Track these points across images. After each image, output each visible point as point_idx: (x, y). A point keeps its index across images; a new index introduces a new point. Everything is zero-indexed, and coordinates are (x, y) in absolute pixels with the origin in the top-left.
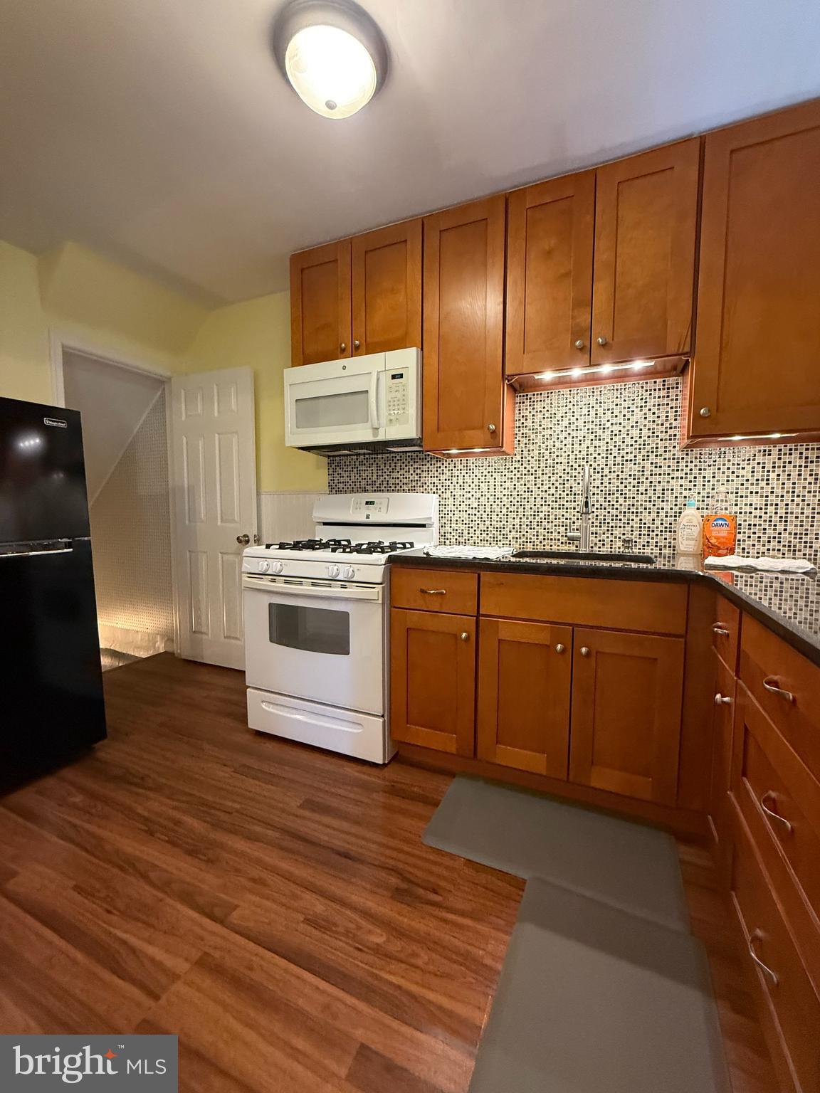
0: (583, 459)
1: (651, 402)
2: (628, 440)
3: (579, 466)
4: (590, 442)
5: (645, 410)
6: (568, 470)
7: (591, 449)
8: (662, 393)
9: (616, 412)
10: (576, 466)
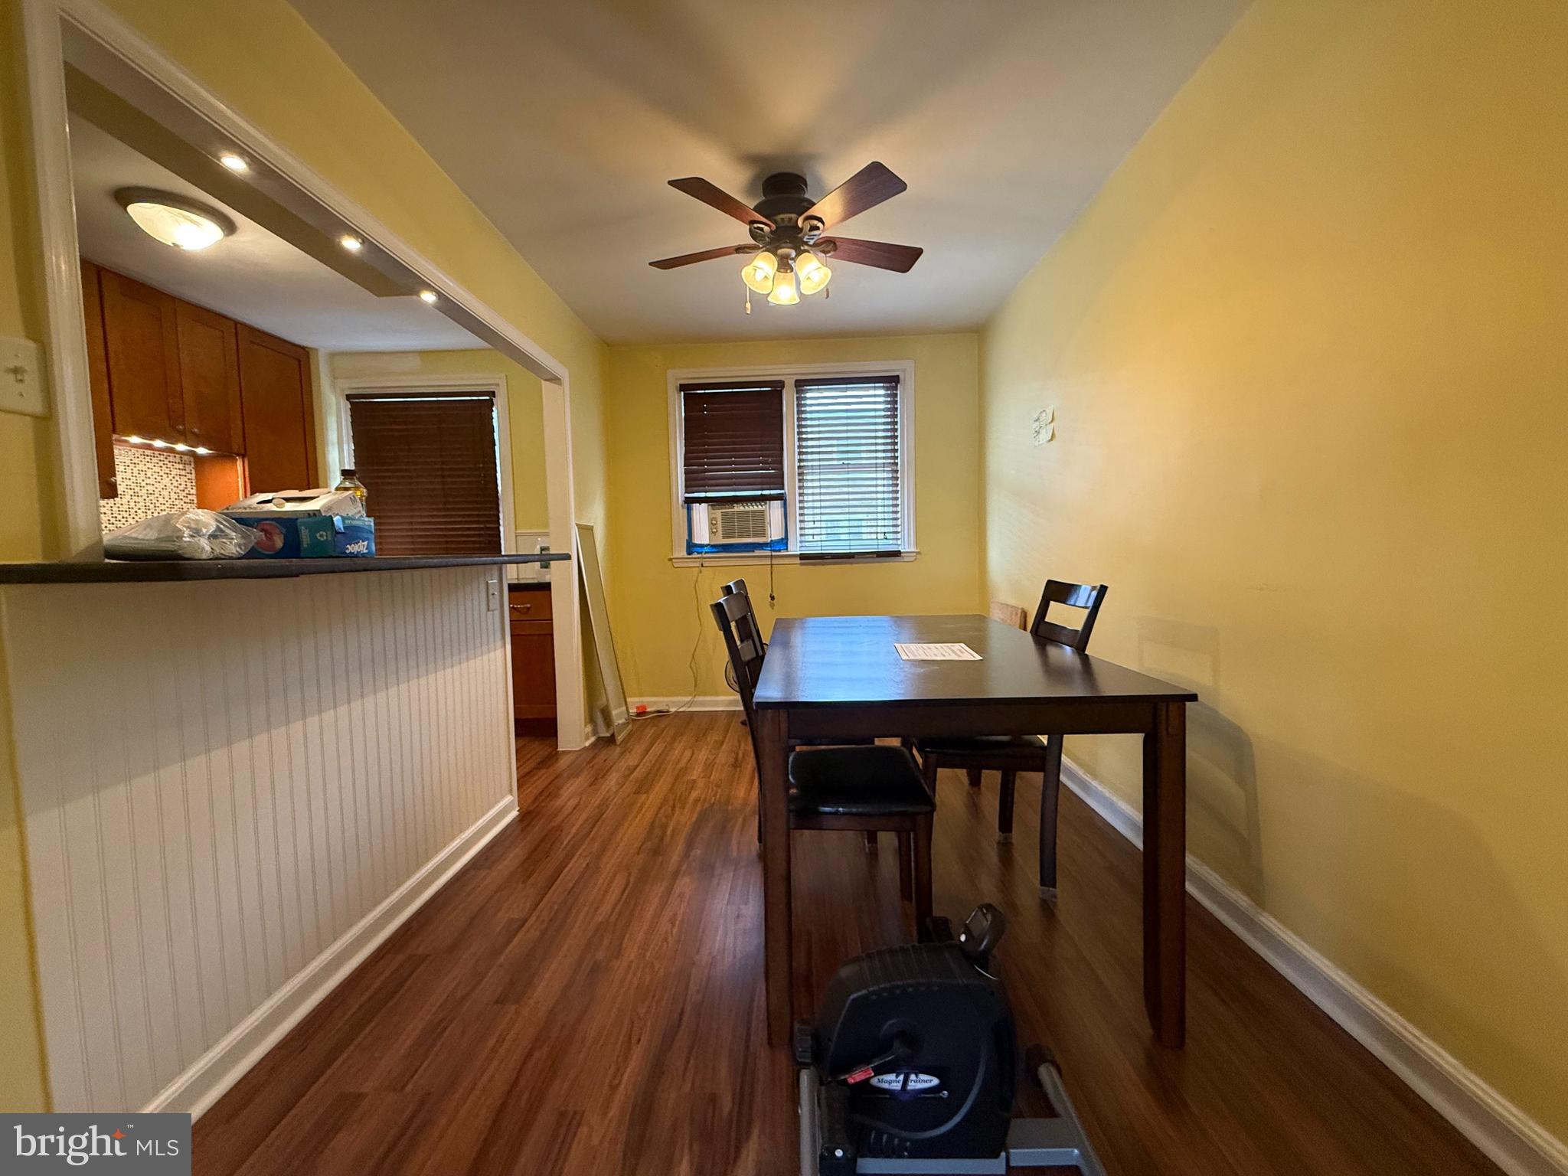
0: (126, 511)
1: (174, 472)
2: (161, 499)
3: (123, 518)
4: (130, 497)
5: (171, 477)
6: (113, 520)
7: (132, 504)
8: (181, 466)
9: (149, 475)
10: (119, 517)
